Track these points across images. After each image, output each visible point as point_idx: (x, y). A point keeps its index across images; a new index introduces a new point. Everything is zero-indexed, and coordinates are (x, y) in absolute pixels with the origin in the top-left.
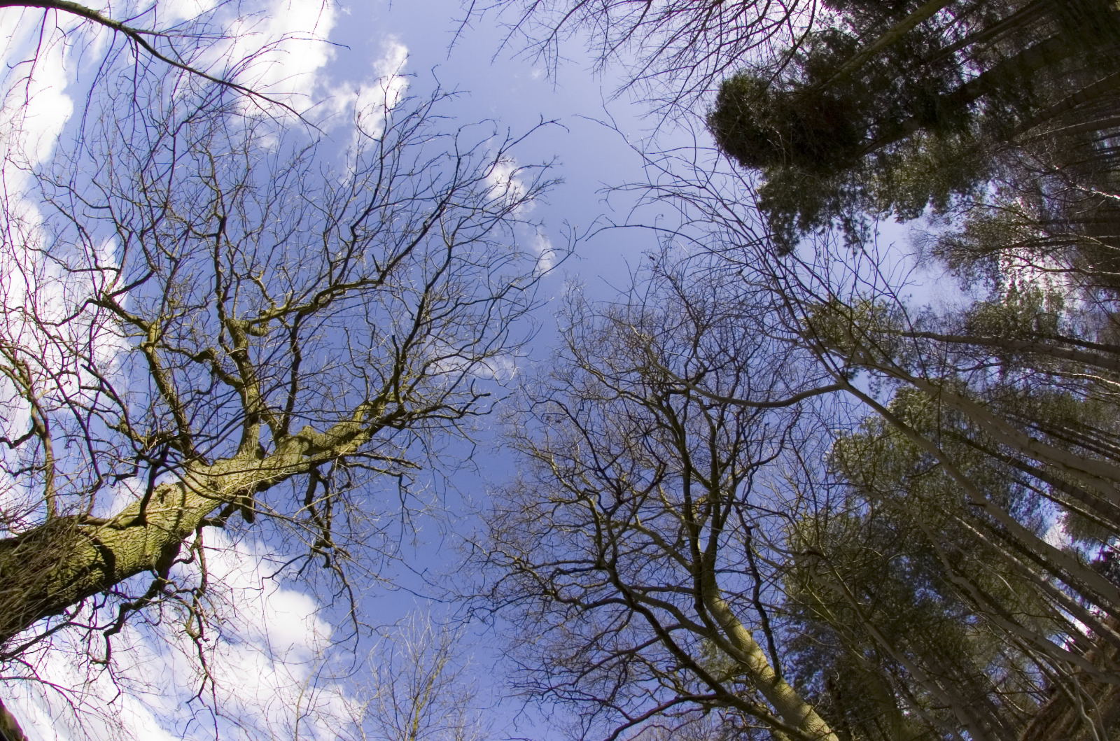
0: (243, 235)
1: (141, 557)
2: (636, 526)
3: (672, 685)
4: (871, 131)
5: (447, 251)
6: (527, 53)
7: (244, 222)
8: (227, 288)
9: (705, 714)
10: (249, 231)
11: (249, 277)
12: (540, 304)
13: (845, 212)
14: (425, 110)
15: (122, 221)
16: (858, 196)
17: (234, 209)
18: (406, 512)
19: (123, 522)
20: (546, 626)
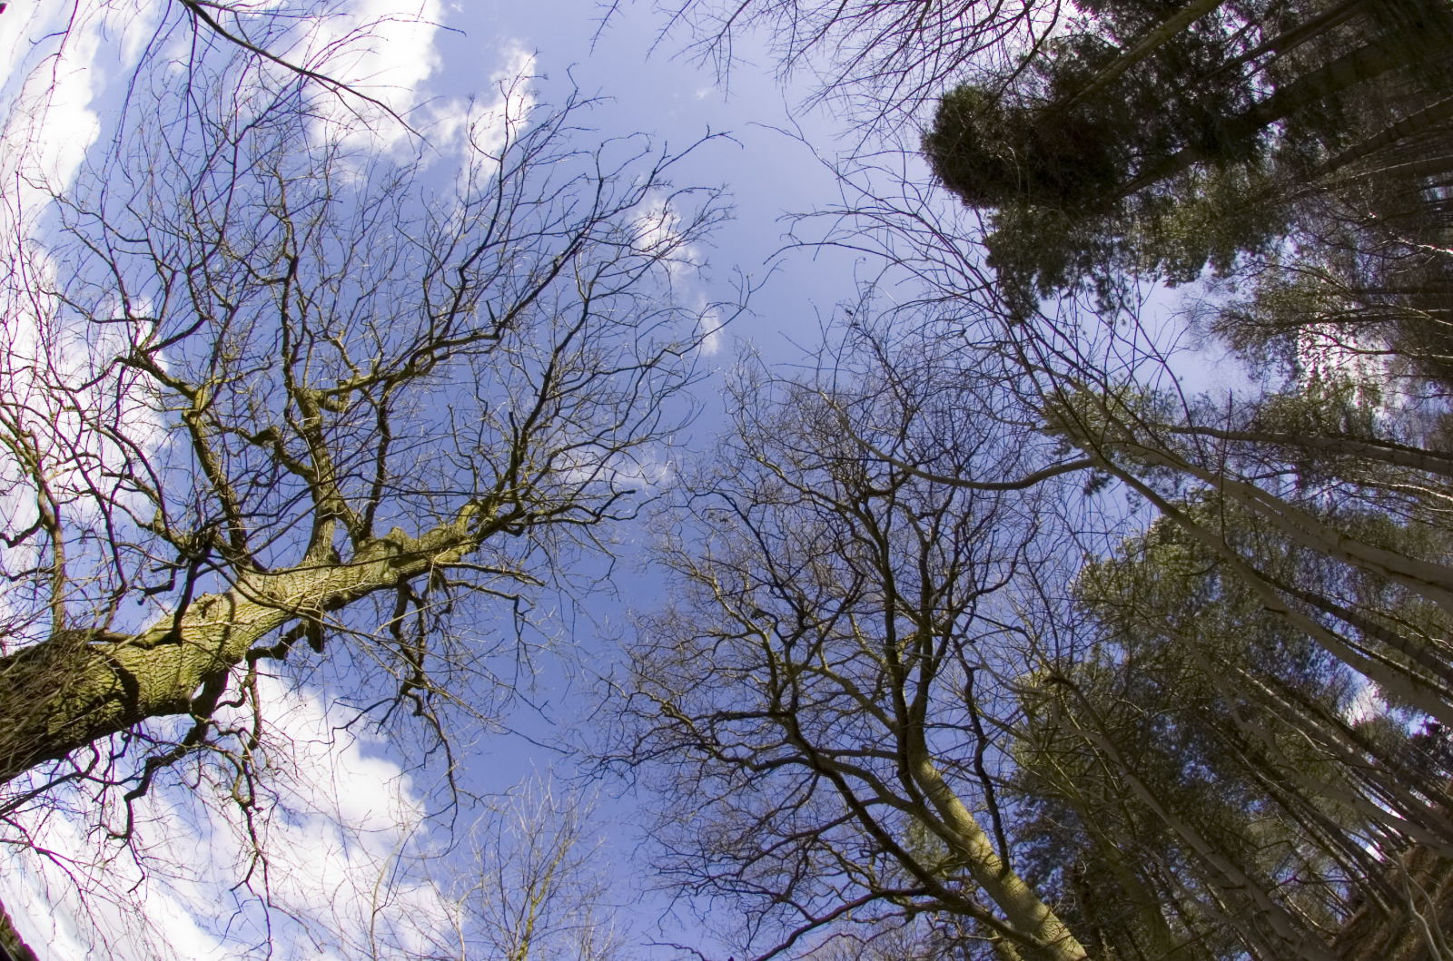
0: (319, 282)
1: (173, 687)
2: (822, 671)
3: (865, 881)
4: (1134, 166)
5: (582, 307)
6: (690, 53)
7: (321, 264)
8: (296, 347)
9: (908, 921)
10: (327, 276)
11: (327, 337)
12: (701, 376)
13: (1098, 270)
14: (557, 122)
15: (164, 258)
16: (1116, 250)
17: (307, 248)
18: (522, 647)
19: (151, 639)
20: (703, 800)
